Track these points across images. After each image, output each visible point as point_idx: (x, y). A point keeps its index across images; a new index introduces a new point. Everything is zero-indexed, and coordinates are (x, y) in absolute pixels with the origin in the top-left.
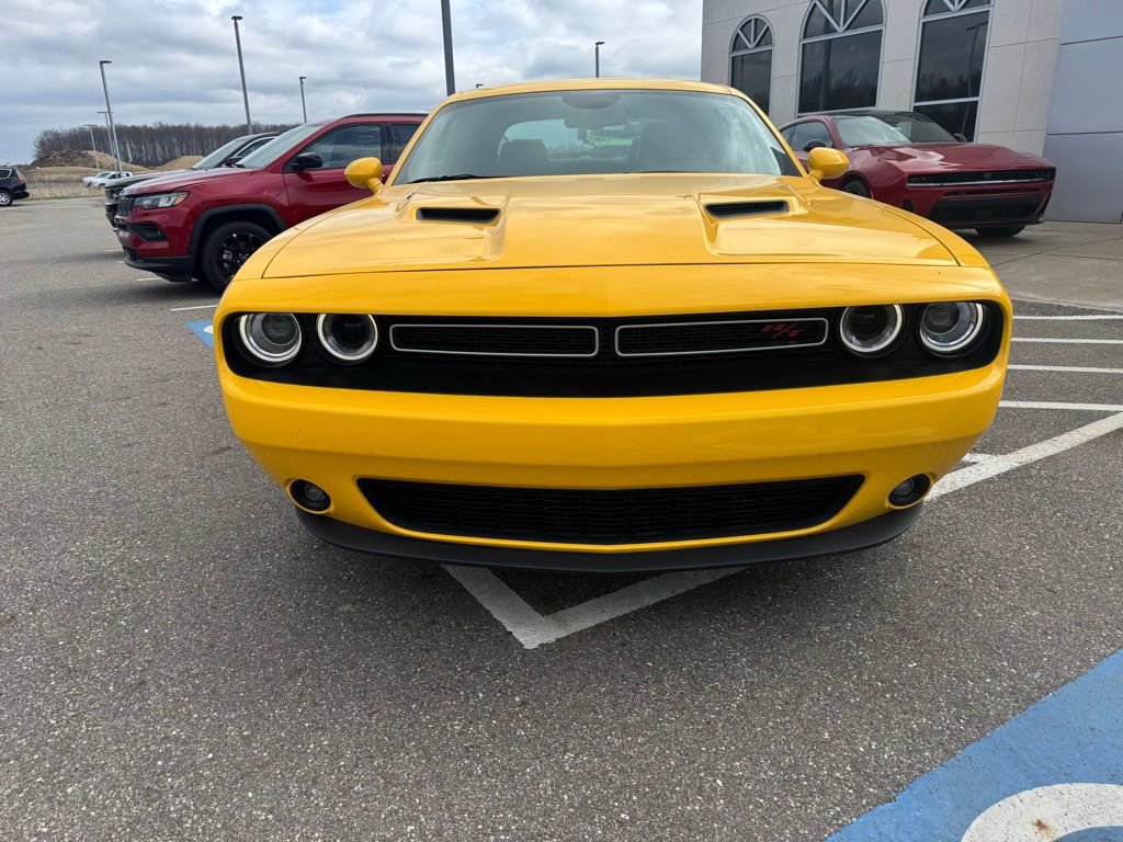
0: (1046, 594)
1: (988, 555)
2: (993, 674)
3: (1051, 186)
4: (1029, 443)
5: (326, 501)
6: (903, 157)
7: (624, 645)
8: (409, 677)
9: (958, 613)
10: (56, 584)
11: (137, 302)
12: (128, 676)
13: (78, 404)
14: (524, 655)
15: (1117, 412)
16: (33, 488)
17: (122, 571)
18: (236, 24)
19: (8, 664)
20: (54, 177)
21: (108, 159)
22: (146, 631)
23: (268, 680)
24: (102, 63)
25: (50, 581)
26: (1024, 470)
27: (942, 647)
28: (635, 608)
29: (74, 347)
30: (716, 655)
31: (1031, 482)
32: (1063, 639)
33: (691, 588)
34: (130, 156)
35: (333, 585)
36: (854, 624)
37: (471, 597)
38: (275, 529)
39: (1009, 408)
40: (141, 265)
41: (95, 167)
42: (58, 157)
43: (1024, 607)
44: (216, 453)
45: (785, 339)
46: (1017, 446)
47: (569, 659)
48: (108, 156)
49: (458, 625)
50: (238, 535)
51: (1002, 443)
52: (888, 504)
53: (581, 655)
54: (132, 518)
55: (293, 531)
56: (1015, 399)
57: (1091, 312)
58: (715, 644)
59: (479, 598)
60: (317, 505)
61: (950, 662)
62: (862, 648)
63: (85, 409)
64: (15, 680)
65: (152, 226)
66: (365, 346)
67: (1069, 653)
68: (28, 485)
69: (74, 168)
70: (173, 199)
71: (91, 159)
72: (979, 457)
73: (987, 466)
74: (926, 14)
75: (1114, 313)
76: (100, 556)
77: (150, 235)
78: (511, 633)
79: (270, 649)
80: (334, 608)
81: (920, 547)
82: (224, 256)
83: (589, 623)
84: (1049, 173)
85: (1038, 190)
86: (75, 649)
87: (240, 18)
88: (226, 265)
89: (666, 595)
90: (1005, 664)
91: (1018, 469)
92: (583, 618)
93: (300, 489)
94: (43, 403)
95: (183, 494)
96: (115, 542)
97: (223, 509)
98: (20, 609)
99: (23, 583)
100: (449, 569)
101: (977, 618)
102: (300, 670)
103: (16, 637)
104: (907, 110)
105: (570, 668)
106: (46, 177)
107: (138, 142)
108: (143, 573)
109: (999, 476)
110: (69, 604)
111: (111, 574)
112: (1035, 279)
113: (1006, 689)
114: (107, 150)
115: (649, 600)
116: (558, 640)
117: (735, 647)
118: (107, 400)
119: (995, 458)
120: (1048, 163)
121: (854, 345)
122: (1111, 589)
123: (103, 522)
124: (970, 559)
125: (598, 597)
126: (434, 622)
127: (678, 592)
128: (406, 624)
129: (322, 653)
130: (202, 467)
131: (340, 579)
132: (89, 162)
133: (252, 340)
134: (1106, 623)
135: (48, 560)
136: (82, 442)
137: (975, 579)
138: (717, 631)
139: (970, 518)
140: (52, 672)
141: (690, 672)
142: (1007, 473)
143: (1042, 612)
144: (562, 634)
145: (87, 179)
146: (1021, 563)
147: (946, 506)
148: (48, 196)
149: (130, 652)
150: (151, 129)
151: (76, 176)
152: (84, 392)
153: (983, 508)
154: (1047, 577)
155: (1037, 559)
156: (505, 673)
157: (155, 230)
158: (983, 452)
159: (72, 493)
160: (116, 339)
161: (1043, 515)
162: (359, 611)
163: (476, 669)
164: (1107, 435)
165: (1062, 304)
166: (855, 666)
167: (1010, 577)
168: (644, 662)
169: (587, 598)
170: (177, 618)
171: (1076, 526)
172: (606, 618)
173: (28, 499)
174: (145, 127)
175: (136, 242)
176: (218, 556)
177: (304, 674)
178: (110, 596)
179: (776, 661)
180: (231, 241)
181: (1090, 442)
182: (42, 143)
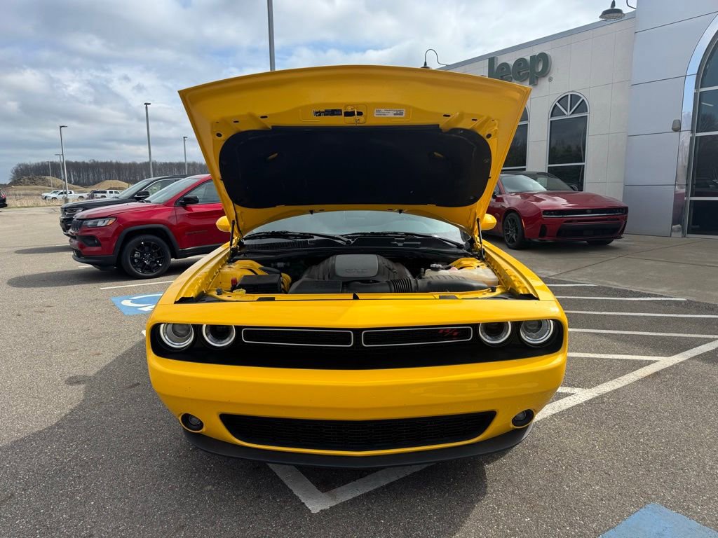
0: (605, 476)
1: (575, 451)
2: (571, 525)
3: (627, 217)
4: (605, 381)
5: (201, 425)
6: (538, 200)
7: (368, 510)
8: (245, 531)
9: (555, 487)
10: (38, 474)
11: (79, 283)
12: (83, 531)
13: (45, 355)
14: (311, 517)
15: (656, 361)
16: (21, 411)
17: (77, 465)
18: (146, 107)
19: (11, 525)
20: (22, 192)
21: (59, 182)
22: (92, 503)
23: (164, 533)
24: (61, 127)
25: (34, 471)
26: (601, 397)
27: (545, 508)
28: (375, 487)
29: (41, 315)
30: (419, 515)
31: (603, 406)
32: (611, 503)
33: (408, 474)
34: (72, 179)
35: (201, 473)
36: (497, 495)
37: (281, 482)
38: (167, 437)
39: (596, 358)
40: (84, 261)
41: (49, 186)
42: (26, 180)
43: (592, 484)
44: (131, 387)
45: (451, 337)
46: (598, 383)
47: (337, 519)
48: (58, 180)
49: (273, 498)
50: (145, 442)
51: (589, 381)
52: (512, 426)
53: (343, 516)
54: (81, 430)
55: (177, 439)
56: (600, 353)
57: (649, 295)
58: (419, 508)
59: (286, 482)
60: (196, 427)
61: (548, 517)
62: (500, 509)
63: (50, 357)
64: (16, 535)
65: (92, 238)
66: (228, 339)
67: (613, 511)
68: (17, 409)
69: (36, 186)
70: (106, 222)
71: (47, 181)
72: (576, 390)
73: (581, 396)
74: (552, 116)
75: (661, 296)
76: (63, 456)
77: (91, 243)
78: (304, 503)
79: (165, 514)
80: (202, 488)
81: (537, 447)
82: (135, 255)
83: (349, 497)
84: (624, 210)
85: (618, 219)
86: (50, 515)
87: (149, 104)
88: (136, 261)
89: (394, 479)
90: (578, 518)
91: (597, 398)
92: (346, 494)
93: (186, 418)
94: (24, 353)
95: (112, 414)
96: (72, 446)
97: (136, 424)
98: (16, 490)
99: (18, 473)
100: (270, 465)
101: (565, 491)
102: (183, 526)
103: (15, 508)
104: (544, 171)
105: (338, 525)
106: (17, 192)
107: (78, 172)
108: (89, 466)
109: (586, 402)
110: (45, 486)
111: (70, 467)
112: (618, 273)
113: (576, 533)
114: (58, 176)
115: (384, 482)
116: (331, 507)
117: (430, 510)
118: (62, 351)
119: (585, 391)
120: (624, 205)
121: (487, 340)
122: (640, 472)
123: (64, 433)
124: (565, 455)
125: (355, 480)
126: (259, 497)
127: (401, 477)
128: (244, 498)
129: (196, 516)
130: (123, 396)
131: (205, 470)
132: (45, 183)
133: (167, 337)
134: (636, 493)
135: (32, 458)
136: (49, 380)
137: (566, 467)
138: (421, 500)
139: (567, 429)
140: (37, 529)
141: (404, 526)
142: (590, 400)
143: (601, 486)
144: (334, 504)
145: (45, 194)
146: (593, 457)
147: (555, 421)
148: (19, 206)
149: (83, 516)
150: (87, 164)
151: (37, 192)
152: (48, 345)
153: (575, 423)
154: (607, 465)
155: (602, 454)
156: (300, 527)
157: (94, 240)
158: (578, 387)
159: (44, 414)
160: (67, 309)
161: (608, 427)
162: (216, 490)
163: (284, 525)
164: (649, 376)
165: (633, 290)
166: (496, 520)
167: (586, 465)
168: (379, 520)
169: (348, 482)
170: (110, 495)
171: (626, 433)
172: (359, 494)
173: (17, 418)
174: (84, 163)
175: (81, 246)
176: (133, 455)
177: (185, 529)
178: (70, 481)
179: (453, 518)
180: (140, 247)
181: (639, 380)
182: (17, 171)
